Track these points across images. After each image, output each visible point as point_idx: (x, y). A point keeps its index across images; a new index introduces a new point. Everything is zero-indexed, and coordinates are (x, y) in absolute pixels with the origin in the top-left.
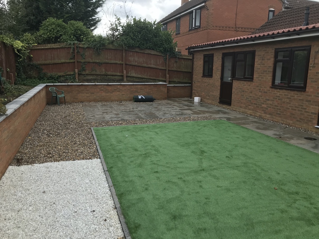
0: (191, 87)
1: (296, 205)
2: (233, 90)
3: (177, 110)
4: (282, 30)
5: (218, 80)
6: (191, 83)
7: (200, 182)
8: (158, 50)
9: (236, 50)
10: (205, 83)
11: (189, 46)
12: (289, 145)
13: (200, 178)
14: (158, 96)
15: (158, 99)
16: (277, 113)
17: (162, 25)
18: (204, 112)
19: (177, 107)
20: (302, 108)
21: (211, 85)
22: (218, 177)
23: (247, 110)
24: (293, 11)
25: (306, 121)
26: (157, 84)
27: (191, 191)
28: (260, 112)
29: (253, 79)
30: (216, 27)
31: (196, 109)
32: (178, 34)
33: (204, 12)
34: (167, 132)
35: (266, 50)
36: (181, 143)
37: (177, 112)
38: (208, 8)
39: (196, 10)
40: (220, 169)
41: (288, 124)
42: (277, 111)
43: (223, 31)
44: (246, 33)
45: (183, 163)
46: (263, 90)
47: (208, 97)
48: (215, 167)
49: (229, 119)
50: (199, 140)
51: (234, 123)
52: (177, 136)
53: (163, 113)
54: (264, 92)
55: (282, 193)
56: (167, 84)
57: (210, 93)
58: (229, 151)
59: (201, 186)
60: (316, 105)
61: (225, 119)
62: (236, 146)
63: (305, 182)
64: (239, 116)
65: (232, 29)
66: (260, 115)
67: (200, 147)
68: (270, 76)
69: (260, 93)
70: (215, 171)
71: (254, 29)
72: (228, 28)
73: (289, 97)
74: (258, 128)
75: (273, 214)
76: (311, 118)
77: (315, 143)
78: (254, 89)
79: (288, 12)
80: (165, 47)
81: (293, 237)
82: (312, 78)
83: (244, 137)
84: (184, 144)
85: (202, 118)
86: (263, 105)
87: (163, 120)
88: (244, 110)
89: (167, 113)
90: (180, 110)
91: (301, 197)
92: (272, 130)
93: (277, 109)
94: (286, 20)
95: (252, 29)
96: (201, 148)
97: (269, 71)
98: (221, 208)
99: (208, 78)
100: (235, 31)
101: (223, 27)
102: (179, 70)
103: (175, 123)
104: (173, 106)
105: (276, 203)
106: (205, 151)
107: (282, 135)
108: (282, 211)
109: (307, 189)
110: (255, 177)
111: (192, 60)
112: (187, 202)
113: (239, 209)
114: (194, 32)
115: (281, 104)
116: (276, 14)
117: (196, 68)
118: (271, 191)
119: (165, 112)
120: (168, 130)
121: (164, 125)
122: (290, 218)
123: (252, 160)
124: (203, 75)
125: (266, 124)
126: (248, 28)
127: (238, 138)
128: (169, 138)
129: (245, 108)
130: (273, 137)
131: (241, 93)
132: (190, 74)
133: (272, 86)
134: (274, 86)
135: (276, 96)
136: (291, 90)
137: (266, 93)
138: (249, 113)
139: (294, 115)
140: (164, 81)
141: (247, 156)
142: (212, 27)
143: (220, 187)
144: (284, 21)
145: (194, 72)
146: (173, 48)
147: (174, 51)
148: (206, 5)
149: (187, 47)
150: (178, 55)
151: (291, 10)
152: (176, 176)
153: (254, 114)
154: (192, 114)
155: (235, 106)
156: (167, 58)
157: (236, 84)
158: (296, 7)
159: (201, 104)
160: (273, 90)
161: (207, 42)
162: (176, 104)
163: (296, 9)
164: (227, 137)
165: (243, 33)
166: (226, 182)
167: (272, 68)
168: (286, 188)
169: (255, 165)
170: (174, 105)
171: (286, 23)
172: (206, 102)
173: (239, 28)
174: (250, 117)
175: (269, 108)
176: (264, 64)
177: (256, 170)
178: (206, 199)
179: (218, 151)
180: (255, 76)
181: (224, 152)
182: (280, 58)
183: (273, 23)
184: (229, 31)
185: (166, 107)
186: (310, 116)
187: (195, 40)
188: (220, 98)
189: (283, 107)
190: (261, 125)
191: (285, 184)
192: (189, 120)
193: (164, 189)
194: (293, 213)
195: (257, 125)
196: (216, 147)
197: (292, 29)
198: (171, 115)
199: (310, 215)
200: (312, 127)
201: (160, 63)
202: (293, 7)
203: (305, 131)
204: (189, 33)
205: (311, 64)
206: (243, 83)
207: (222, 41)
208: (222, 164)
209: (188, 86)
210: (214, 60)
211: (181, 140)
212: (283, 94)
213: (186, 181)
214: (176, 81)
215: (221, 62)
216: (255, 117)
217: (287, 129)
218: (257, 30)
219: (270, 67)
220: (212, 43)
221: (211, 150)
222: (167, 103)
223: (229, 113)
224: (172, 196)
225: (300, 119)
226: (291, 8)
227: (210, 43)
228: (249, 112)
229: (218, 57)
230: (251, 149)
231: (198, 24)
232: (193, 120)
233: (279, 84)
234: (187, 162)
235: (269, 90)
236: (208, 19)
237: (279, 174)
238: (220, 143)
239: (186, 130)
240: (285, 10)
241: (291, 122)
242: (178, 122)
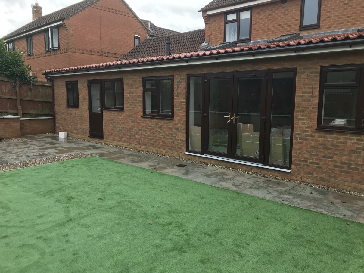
0: (54, 119)
1: (170, 236)
2: (104, 122)
3: (36, 150)
4: (151, 58)
5: (86, 111)
6: (53, 115)
7: (67, 235)
8: (2, 75)
9: (103, 78)
10: (71, 114)
11: (47, 71)
12: (163, 174)
13: (66, 231)
14: (8, 134)
15: (8, 138)
16: (151, 143)
17: (5, 42)
18: (71, 150)
19: (36, 146)
20: (172, 136)
21: (78, 117)
22: (88, 226)
23: (120, 143)
24: (156, 39)
25: (176, 149)
26: (4, 118)
27: (54, 250)
28: (134, 143)
29: (124, 109)
30: (79, 50)
31: (62, 146)
32: (31, 55)
33: (63, 32)
34: (20, 180)
35: (133, 79)
36: (41, 191)
37: (36, 153)
38: (66, 27)
39: (52, 28)
40: (91, 214)
41: (162, 153)
42: (150, 141)
43: (87, 55)
44: (114, 58)
45: (44, 217)
46: (134, 120)
47: (76, 131)
48: (84, 214)
49: (102, 155)
50: (66, 184)
51: (107, 159)
52: (35, 184)
53: (15, 156)
54: (137, 122)
55: (156, 227)
56: (19, 118)
57: (77, 126)
58: (102, 192)
59: (67, 241)
60: (183, 133)
61: (97, 156)
62: (110, 185)
63: (177, 210)
64: (112, 150)
65: (98, 54)
66: (134, 147)
67: (66, 193)
68: (141, 106)
69: (132, 123)
70: (86, 218)
71: (121, 55)
72: (92, 52)
73: (160, 126)
74: (133, 161)
75: (148, 252)
76: (181, 145)
77: (185, 169)
78: (126, 119)
79: (152, 41)
80: (13, 70)
81: (167, 270)
82: (178, 107)
83: (119, 173)
84: (45, 192)
85: (69, 157)
86: (137, 136)
87: (15, 166)
88: (118, 143)
89: (21, 155)
90: (39, 150)
91: (174, 227)
92: (147, 161)
93: (151, 139)
94: (151, 49)
95: (120, 55)
96: (68, 193)
97: (138, 100)
98: (93, 261)
99: (74, 109)
100: (101, 55)
101: (87, 51)
102: (35, 99)
103: (33, 168)
104: (30, 146)
105: (151, 239)
106: (73, 197)
107: (156, 165)
108: (157, 246)
109: (179, 217)
110: (130, 216)
111: (52, 87)
112: (49, 266)
113: (113, 257)
114: (52, 54)
115: (154, 134)
116: (142, 41)
117: (59, 97)
118: (146, 228)
119: (19, 154)
120: (23, 177)
121: (17, 172)
122: (164, 251)
123: (127, 197)
124: (68, 106)
125: (141, 155)
126: (115, 54)
127: (111, 175)
128: (24, 187)
129: (119, 141)
130: (148, 169)
131: (113, 124)
132: (51, 105)
133: (143, 115)
134: (145, 116)
135: (149, 126)
136: (161, 119)
137: (139, 123)
138: (123, 146)
139: (166, 143)
140: (14, 114)
141: (121, 194)
142: (73, 50)
143: (91, 236)
144: (150, 49)
145: (56, 102)
146: (24, 72)
147: (26, 76)
148: (64, 24)
149: (44, 72)
150: (32, 81)
151: (155, 39)
152: (33, 235)
153: (128, 146)
154: (56, 153)
155: (108, 139)
156: (16, 85)
157: (106, 115)
158: (160, 36)
159: (68, 139)
160: (145, 119)
161: (70, 67)
162: (34, 142)
163: (159, 38)
164: (99, 176)
165: (110, 58)
166: (98, 229)
167: (141, 97)
168: (160, 221)
169: (130, 202)
170: (31, 144)
171: (151, 52)
172: (74, 137)
173: (105, 53)
174: (124, 150)
175: (143, 139)
176: (133, 93)
177: (131, 208)
178: (74, 254)
179: (88, 194)
180: (126, 106)
181: (95, 194)
182: (148, 86)
183: (140, 50)
184: (95, 56)
185: (20, 147)
186: (180, 143)
187: (54, 64)
188: (90, 132)
189: (155, 136)
190: (136, 157)
191: (160, 217)
192: (52, 161)
193: (17, 257)
194: (167, 245)
195: (132, 158)
196: (86, 189)
197: (155, 58)
198: (27, 157)
199: (182, 243)
200: (182, 154)
201: (8, 90)
202: (157, 35)
203: (177, 159)
204: (46, 55)
205: (175, 93)
206: (113, 114)
207: (86, 67)
208: (94, 208)
209: (49, 119)
210: (79, 88)
211: (42, 188)
212: (154, 123)
213: (47, 239)
214: (33, 113)
215: (87, 90)
216: (129, 149)
217: (161, 158)
218: (124, 56)
219: (140, 96)
220: (75, 69)
221: (81, 195)
222: (22, 142)
223: (101, 148)
224: (29, 262)
225: (172, 147)
226: (155, 36)
227: (72, 69)
228: (124, 144)
229: (83, 85)
230: (125, 185)
231: (56, 45)
232: (58, 160)
233: (149, 113)
234: (49, 214)
235: (141, 120)
236: (68, 40)
237: (153, 207)
238: (91, 184)
239: (49, 174)
240: (150, 38)
241: (164, 151)
242: (37, 165)
